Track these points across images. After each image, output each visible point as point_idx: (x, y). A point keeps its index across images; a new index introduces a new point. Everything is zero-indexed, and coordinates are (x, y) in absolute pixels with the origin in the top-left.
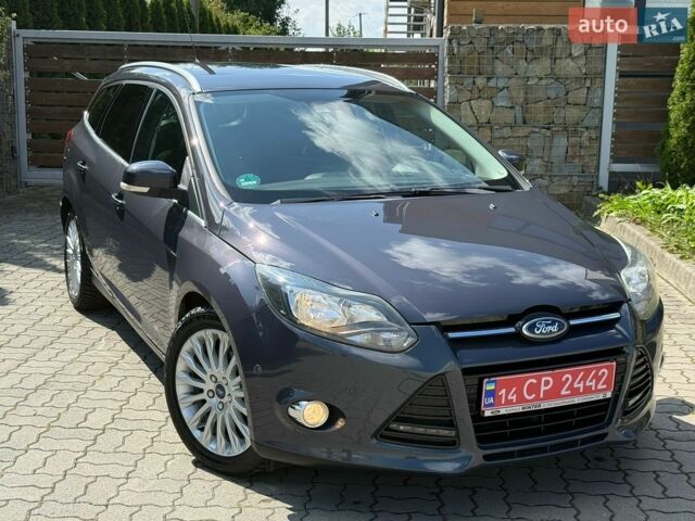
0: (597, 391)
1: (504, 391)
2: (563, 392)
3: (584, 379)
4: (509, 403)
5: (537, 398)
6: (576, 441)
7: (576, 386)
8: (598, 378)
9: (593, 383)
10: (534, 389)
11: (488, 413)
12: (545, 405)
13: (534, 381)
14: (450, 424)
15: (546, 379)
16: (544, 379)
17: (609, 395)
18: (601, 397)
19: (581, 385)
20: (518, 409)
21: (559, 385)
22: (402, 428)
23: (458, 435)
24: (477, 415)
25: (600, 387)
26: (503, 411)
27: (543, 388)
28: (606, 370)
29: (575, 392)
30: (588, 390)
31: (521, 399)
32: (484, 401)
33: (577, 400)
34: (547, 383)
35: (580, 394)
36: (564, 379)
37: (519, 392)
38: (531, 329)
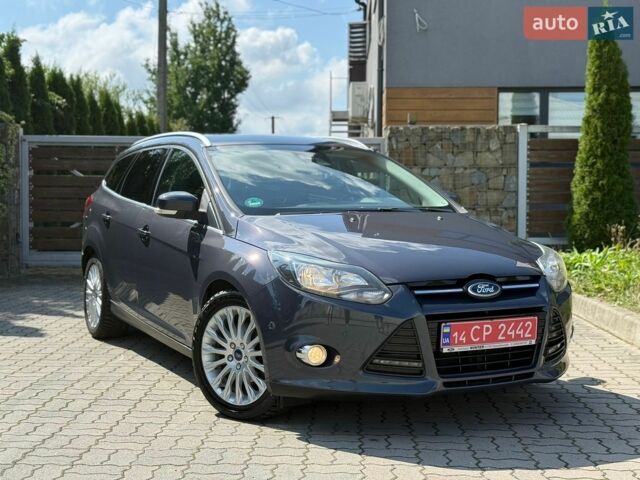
0: (525, 339)
1: (456, 334)
2: (500, 338)
3: (515, 328)
4: (460, 343)
5: (481, 341)
6: (511, 377)
7: (509, 333)
8: (525, 329)
9: (521, 332)
10: (478, 333)
11: (445, 350)
12: (487, 347)
13: (478, 327)
14: (419, 358)
15: (487, 327)
16: (485, 326)
17: (533, 342)
18: (527, 343)
19: (513, 333)
20: (468, 348)
21: (496, 331)
22: (382, 362)
23: (424, 365)
24: (438, 353)
25: (526, 335)
26: (456, 349)
27: (485, 333)
28: (531, 322)
29: (508, 338)
30: (518, 337)
31: (469, 341)
32: (443, 341)
33: (510, 344)
34: (488, 329)
35: (511, 340)
36: (500, 327)
37: (467, 335)
38: (474, 290)
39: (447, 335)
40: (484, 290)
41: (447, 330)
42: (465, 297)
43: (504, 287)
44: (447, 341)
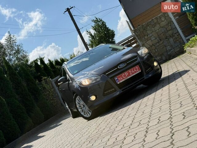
1: (119, 78)
2: (131, 74)
3: (134, 70)
4: (121, 80)
5: (126, 77)
7: (132, 72)
9: (136, 70)
10: (125, 76)
11: (118, 83)
12: (129, 77)
13: (124, 74)
14: (113, 87)
15: (126, 73)
17: (140, 71)
18: (139, 72)
19: (134, 72)
20: (124, 80)
23: (115, 88)
24: (117, 85)
26: (121, 82)
28: (137, 67)
31: (123, 79)
32: (117, 81)
34: (127, 74)
35: (134, 73)
36: (129, 72)
37: (122, 77)
38: (120, 67)
39: (117, 80)
40: (122, 66)
41: (116, 79)
42: (118, 69)
43: (127, 63)
44: (118, 81)
